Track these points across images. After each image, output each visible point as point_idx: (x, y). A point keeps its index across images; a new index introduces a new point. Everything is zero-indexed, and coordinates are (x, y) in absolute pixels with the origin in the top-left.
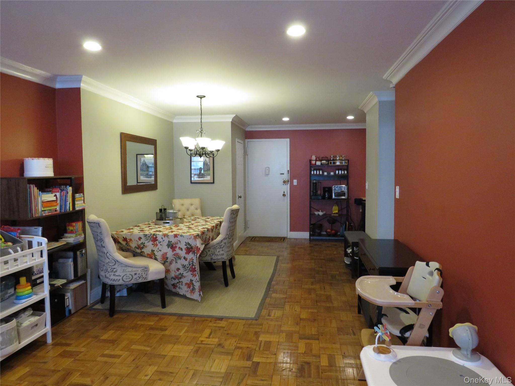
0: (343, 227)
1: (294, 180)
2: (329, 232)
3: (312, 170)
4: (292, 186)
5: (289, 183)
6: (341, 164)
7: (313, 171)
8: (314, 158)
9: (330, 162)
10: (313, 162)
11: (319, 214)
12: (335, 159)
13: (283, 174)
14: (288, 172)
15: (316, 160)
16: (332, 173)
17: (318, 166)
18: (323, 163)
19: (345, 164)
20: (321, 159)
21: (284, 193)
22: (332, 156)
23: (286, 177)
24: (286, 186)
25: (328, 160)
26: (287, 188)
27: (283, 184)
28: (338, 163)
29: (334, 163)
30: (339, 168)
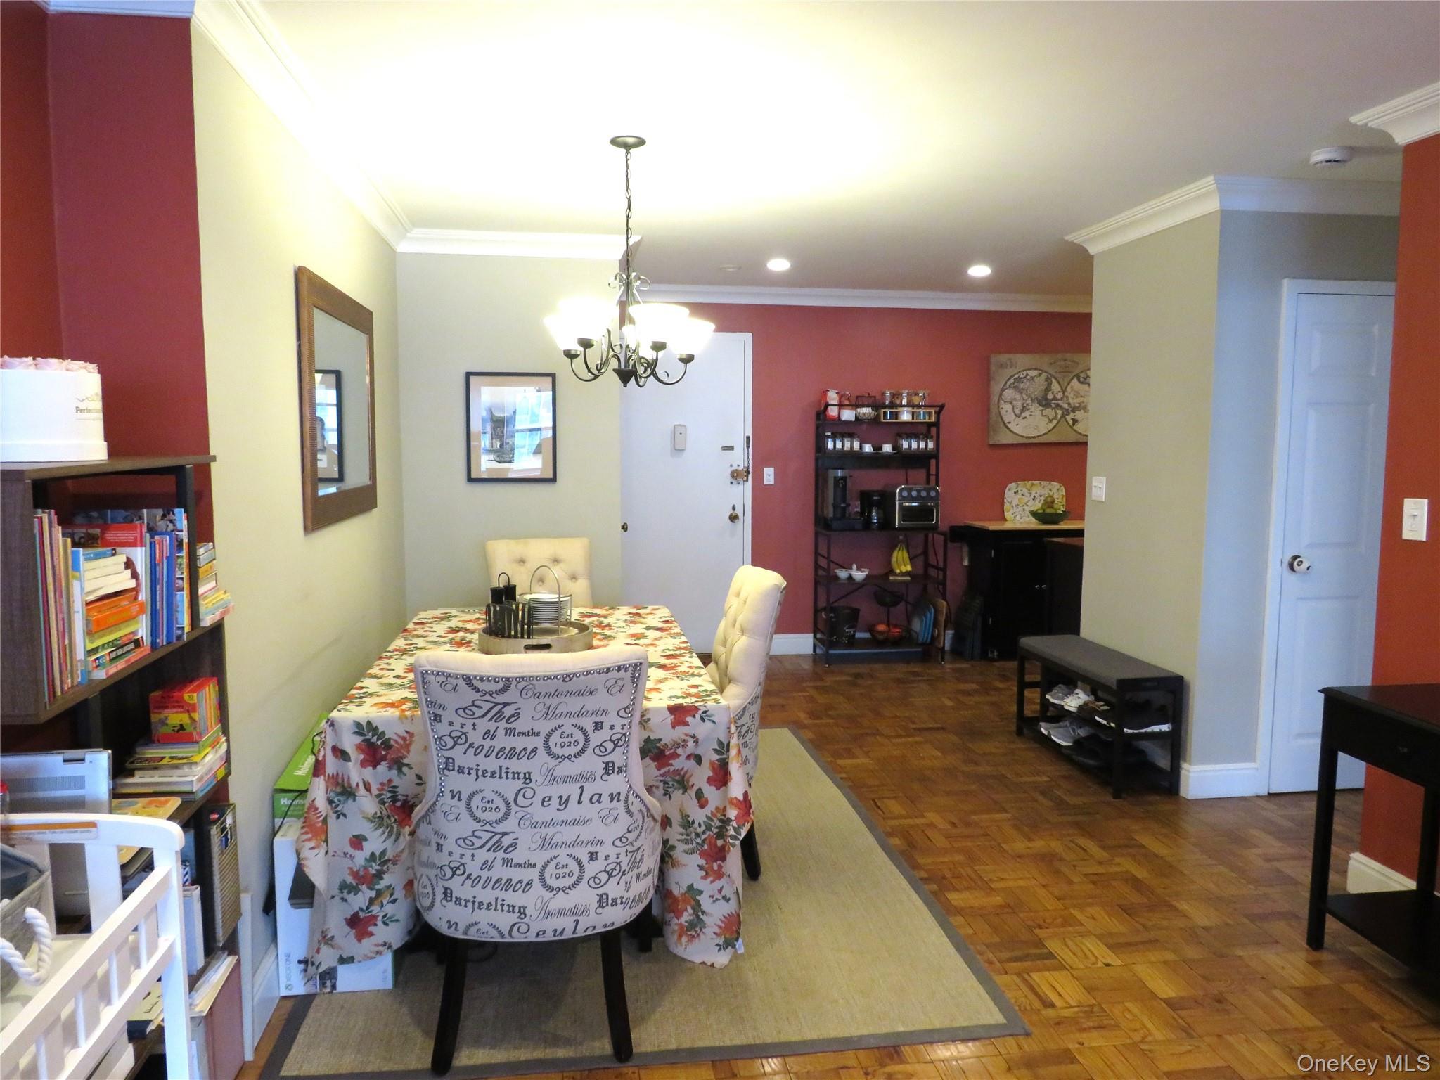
0: (929, 615)
1: (765, 469)
2: (882, 633)
3: (828, 437)
4: (759, 488)
5: (750, 476)
6: (913, 419)
7: (830, 440)
8: (834, 399)
9: (883, 410)
10: (833, 412)
11: (854, 576)
12: (898, 402)
13: (731, 448)
14: (748, 443)
15: (841, 406)
16: (887, 448)
17: (847, 423)
18: (864, 414)
19: (927, 420)
20: (854, 403)
21: (732, 511)
22: (888, 394)
23: (741, 458)
24: (741, 487)
25: (877, 406)
26: (742, 495)
27: (731, 483)
28: (905, 416)
29: (895, 415)
30: (911, 430)
